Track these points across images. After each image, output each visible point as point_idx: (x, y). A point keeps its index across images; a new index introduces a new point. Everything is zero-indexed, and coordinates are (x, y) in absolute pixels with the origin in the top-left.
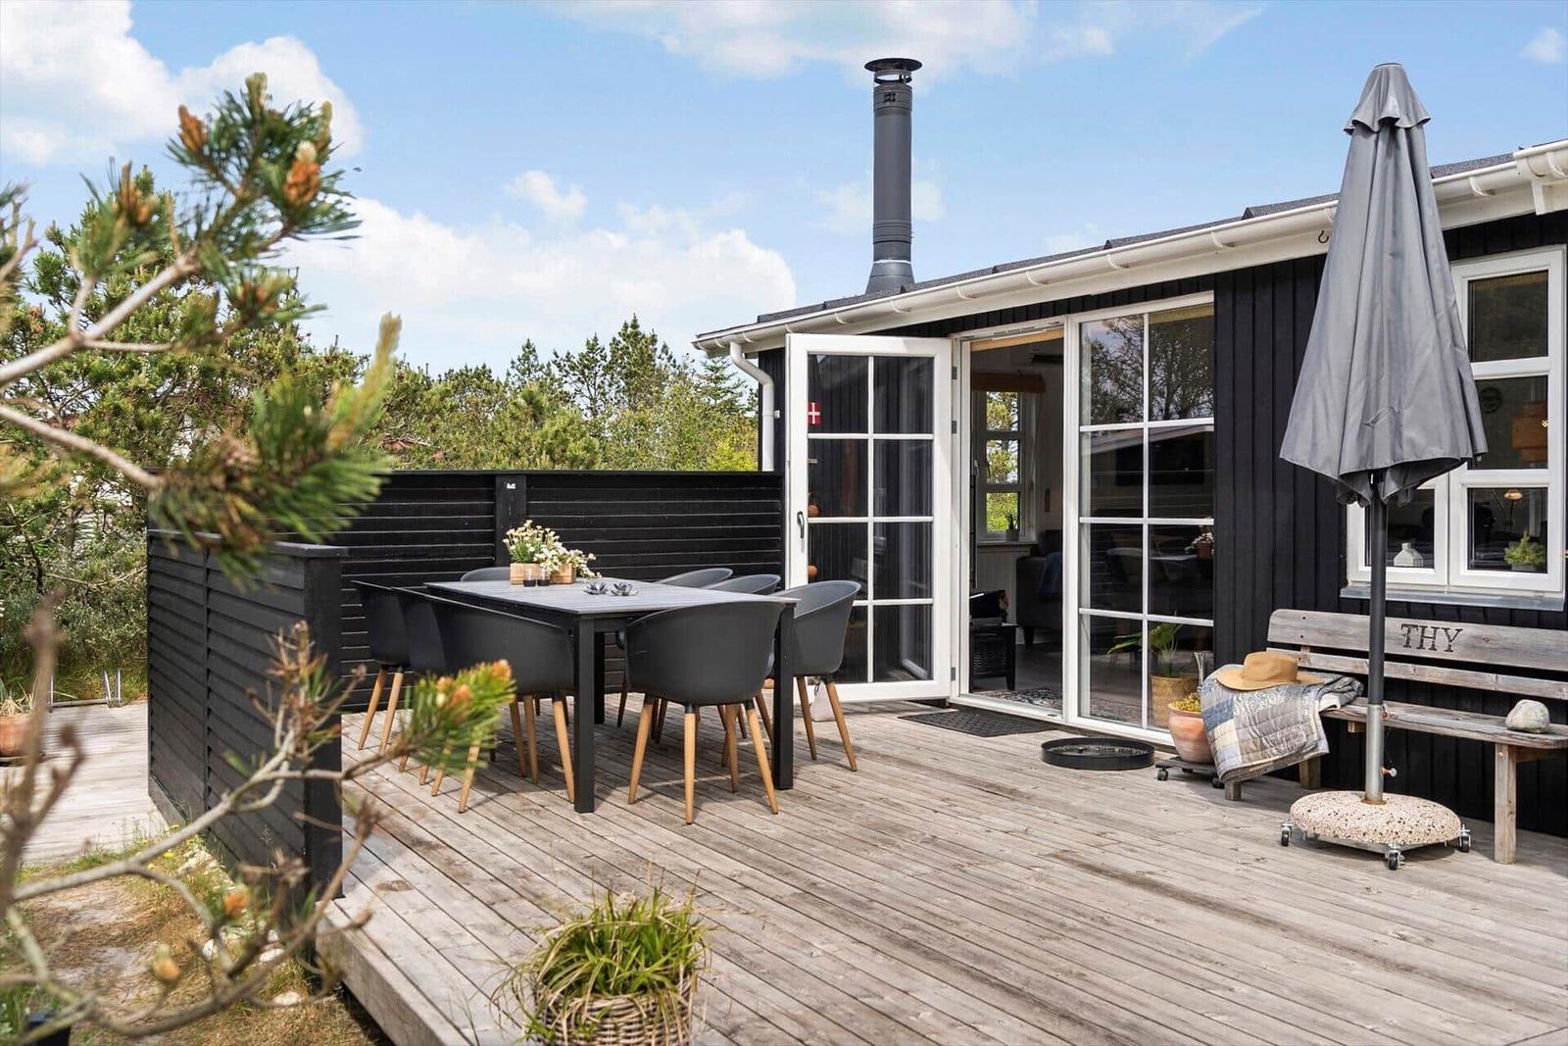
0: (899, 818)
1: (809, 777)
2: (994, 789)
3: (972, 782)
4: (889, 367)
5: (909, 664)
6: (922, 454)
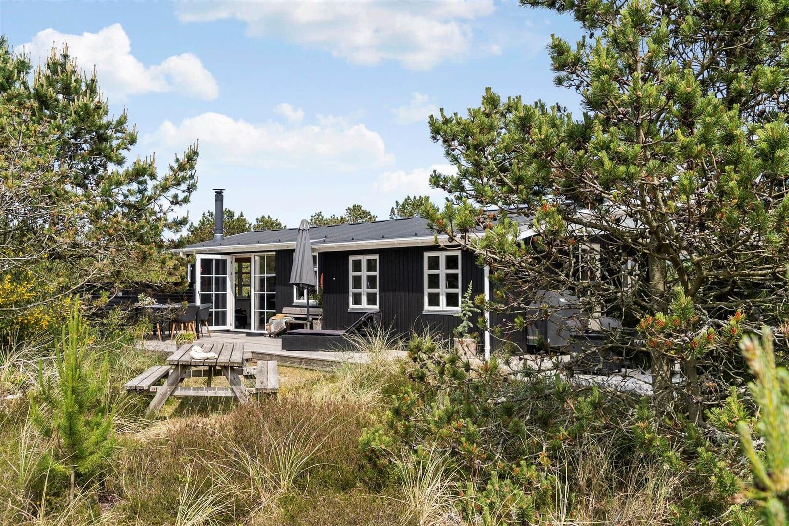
4: (217, 261)
6: (225, 279)
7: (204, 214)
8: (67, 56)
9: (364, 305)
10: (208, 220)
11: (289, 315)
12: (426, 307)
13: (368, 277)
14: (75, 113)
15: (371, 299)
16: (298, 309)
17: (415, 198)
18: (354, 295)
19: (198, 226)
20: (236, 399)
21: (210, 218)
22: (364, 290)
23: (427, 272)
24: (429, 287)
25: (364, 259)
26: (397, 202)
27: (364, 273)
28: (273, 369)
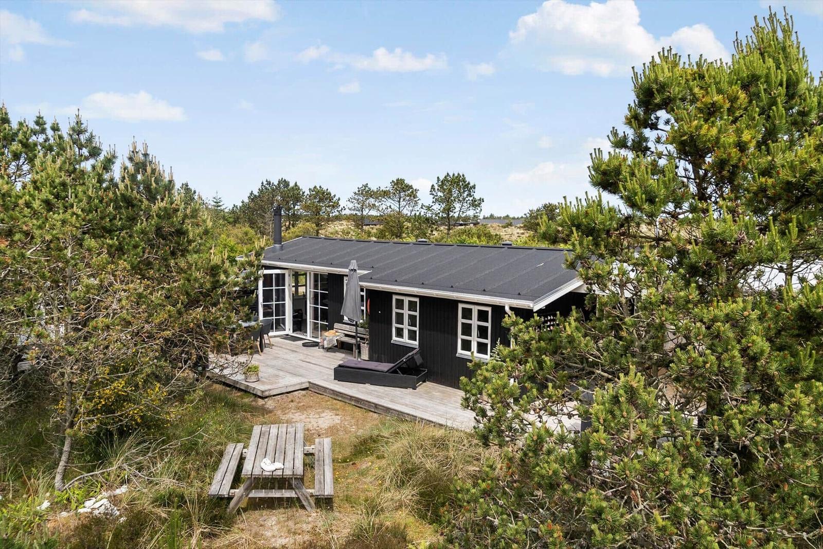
0: (279, 356)
1: (266, 350)
2: (293, 351)
3: (290, 350)
4: (277, 275)
5: (282, 325)
6: (284, 290)
7: (262, 183)
8: (147, 154)
9: (405, 340)
10: (266, 189)
11: (339, 331)
12: (460, 351)
13: (409, 315)
14: (157, 216)
15: (412, 335)
16: (348, 326)
17: (454, 175)
18: (398, 329)
19: (257, 194)
20: (298, 499)
21: (267, 186)
22: (406, 327)
23: (461, 320)
24: (463, 334)
25: (406, 300)
26: (438, 178)
27: (406, 312)
28: (329, 455)
